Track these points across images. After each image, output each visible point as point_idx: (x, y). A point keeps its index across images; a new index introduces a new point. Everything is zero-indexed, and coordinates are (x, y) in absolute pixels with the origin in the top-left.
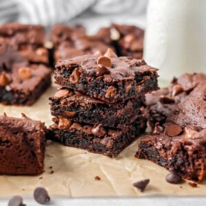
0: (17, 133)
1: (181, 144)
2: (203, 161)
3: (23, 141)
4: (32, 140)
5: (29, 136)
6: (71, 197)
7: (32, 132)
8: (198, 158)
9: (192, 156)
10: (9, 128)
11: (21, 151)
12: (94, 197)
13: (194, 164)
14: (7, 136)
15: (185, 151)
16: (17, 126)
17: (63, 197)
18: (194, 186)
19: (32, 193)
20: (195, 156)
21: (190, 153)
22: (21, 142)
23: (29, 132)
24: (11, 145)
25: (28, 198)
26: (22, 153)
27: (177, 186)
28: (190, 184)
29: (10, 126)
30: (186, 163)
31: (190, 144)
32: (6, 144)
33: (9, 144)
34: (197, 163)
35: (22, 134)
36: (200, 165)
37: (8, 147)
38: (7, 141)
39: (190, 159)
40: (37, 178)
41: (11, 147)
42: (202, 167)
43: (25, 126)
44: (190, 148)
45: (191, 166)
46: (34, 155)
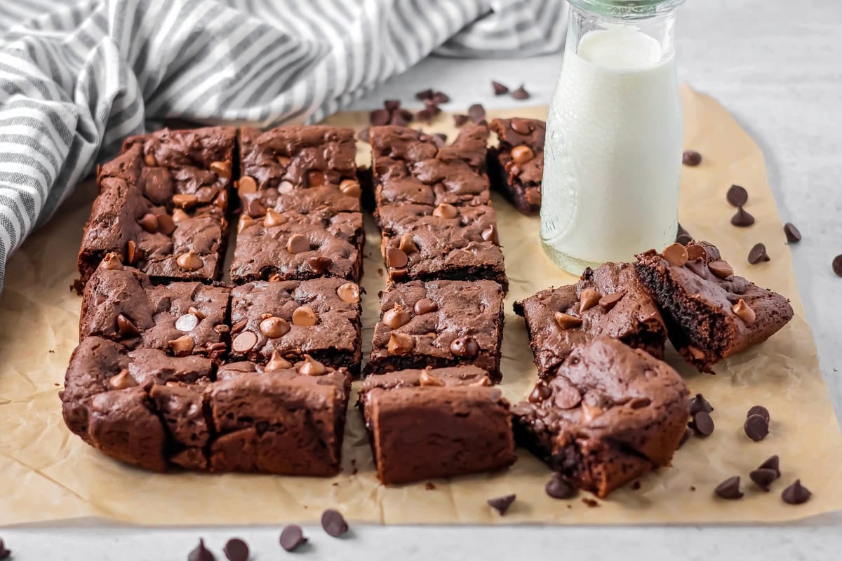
0: (294, 410)
1: (572, 436)
2: (605, 468)
3: (305, 423)
4: (320, 422)
5: (316, 416)
6: (382, 524)
7: (320, 410)
8: (598, 462)
9: (587, 457)
10: (282, 401)
11: (300, 441)
12: (421, 525)
13: (591, 472)
14: (278, 416)
15: (577, 448)
16: (295, 399)
17: (372, 524)
18: (592, 504)
19: (318, 515)
20: (592, 458)
21: (584, 451)
22: (301, 425)
23: (315, 410)
24: (286, 430)
25: (310, 524)
26: (303, 444)
27: (562, 504)
28: (586, 501)
29: (283, 398)
30: (580, 466)
31: (585, 437)
32: (276, 428)
33: (282, 429)
34: (595, 470)
35: (303, 411)
36: (599, 474)
37: (279, 433)
38: (279, 425)
39: (585, 461)
40: (327, 484)
41: (286, 435)
42: (604, 477)
43: (309, 399)
44: (585, 443)
45: (587, 473)
46: (323, 444)
